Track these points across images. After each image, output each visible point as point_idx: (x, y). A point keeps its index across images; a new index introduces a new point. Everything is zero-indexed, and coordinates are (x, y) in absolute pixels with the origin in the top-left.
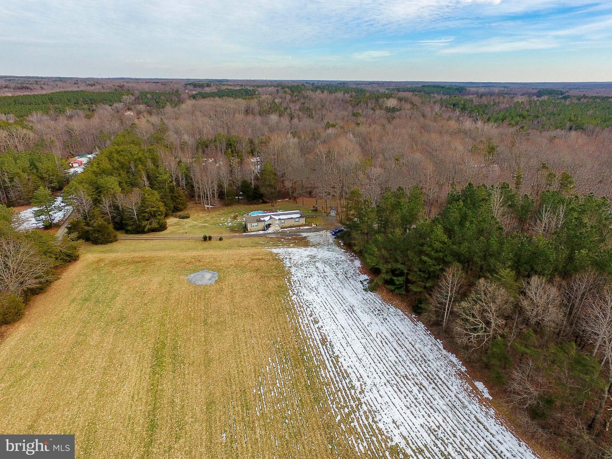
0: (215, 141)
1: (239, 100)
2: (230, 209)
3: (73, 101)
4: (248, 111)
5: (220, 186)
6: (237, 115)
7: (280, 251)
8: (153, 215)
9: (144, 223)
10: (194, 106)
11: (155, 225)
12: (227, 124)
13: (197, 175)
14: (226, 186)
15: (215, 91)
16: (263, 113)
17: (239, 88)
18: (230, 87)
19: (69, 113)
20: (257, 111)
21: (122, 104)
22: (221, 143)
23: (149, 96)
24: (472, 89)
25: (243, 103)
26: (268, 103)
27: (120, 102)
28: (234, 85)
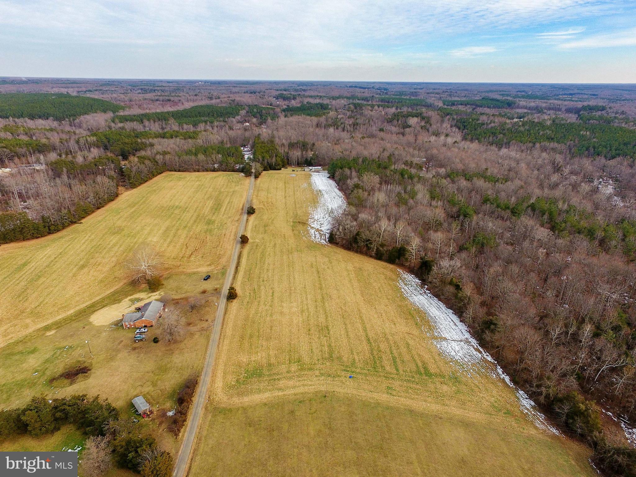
0: (297, 143)
1: (313, 118)
2: (300, 167)
3: (211, 114)
4: (318, 125)
5: (298, 160)
6: (311, 129)
8: (279, 165)
9: (276, 167)
10: (286, 122)
11: (279, 168)
12: (304, 134)
13: (290, 155)
14: (300, 159)
15: (299, 105)
16: (327, 126)
17: (318, 101)
18: (312, 101)
19: (216, 123)
20: (323, 125)
21: (240, 116)
22: (299, 144)
23: (255, 110)
24: (523, 103)
25: (315, 119)
26: (332, 119)
27: (238, 115)
28: (314, 96)
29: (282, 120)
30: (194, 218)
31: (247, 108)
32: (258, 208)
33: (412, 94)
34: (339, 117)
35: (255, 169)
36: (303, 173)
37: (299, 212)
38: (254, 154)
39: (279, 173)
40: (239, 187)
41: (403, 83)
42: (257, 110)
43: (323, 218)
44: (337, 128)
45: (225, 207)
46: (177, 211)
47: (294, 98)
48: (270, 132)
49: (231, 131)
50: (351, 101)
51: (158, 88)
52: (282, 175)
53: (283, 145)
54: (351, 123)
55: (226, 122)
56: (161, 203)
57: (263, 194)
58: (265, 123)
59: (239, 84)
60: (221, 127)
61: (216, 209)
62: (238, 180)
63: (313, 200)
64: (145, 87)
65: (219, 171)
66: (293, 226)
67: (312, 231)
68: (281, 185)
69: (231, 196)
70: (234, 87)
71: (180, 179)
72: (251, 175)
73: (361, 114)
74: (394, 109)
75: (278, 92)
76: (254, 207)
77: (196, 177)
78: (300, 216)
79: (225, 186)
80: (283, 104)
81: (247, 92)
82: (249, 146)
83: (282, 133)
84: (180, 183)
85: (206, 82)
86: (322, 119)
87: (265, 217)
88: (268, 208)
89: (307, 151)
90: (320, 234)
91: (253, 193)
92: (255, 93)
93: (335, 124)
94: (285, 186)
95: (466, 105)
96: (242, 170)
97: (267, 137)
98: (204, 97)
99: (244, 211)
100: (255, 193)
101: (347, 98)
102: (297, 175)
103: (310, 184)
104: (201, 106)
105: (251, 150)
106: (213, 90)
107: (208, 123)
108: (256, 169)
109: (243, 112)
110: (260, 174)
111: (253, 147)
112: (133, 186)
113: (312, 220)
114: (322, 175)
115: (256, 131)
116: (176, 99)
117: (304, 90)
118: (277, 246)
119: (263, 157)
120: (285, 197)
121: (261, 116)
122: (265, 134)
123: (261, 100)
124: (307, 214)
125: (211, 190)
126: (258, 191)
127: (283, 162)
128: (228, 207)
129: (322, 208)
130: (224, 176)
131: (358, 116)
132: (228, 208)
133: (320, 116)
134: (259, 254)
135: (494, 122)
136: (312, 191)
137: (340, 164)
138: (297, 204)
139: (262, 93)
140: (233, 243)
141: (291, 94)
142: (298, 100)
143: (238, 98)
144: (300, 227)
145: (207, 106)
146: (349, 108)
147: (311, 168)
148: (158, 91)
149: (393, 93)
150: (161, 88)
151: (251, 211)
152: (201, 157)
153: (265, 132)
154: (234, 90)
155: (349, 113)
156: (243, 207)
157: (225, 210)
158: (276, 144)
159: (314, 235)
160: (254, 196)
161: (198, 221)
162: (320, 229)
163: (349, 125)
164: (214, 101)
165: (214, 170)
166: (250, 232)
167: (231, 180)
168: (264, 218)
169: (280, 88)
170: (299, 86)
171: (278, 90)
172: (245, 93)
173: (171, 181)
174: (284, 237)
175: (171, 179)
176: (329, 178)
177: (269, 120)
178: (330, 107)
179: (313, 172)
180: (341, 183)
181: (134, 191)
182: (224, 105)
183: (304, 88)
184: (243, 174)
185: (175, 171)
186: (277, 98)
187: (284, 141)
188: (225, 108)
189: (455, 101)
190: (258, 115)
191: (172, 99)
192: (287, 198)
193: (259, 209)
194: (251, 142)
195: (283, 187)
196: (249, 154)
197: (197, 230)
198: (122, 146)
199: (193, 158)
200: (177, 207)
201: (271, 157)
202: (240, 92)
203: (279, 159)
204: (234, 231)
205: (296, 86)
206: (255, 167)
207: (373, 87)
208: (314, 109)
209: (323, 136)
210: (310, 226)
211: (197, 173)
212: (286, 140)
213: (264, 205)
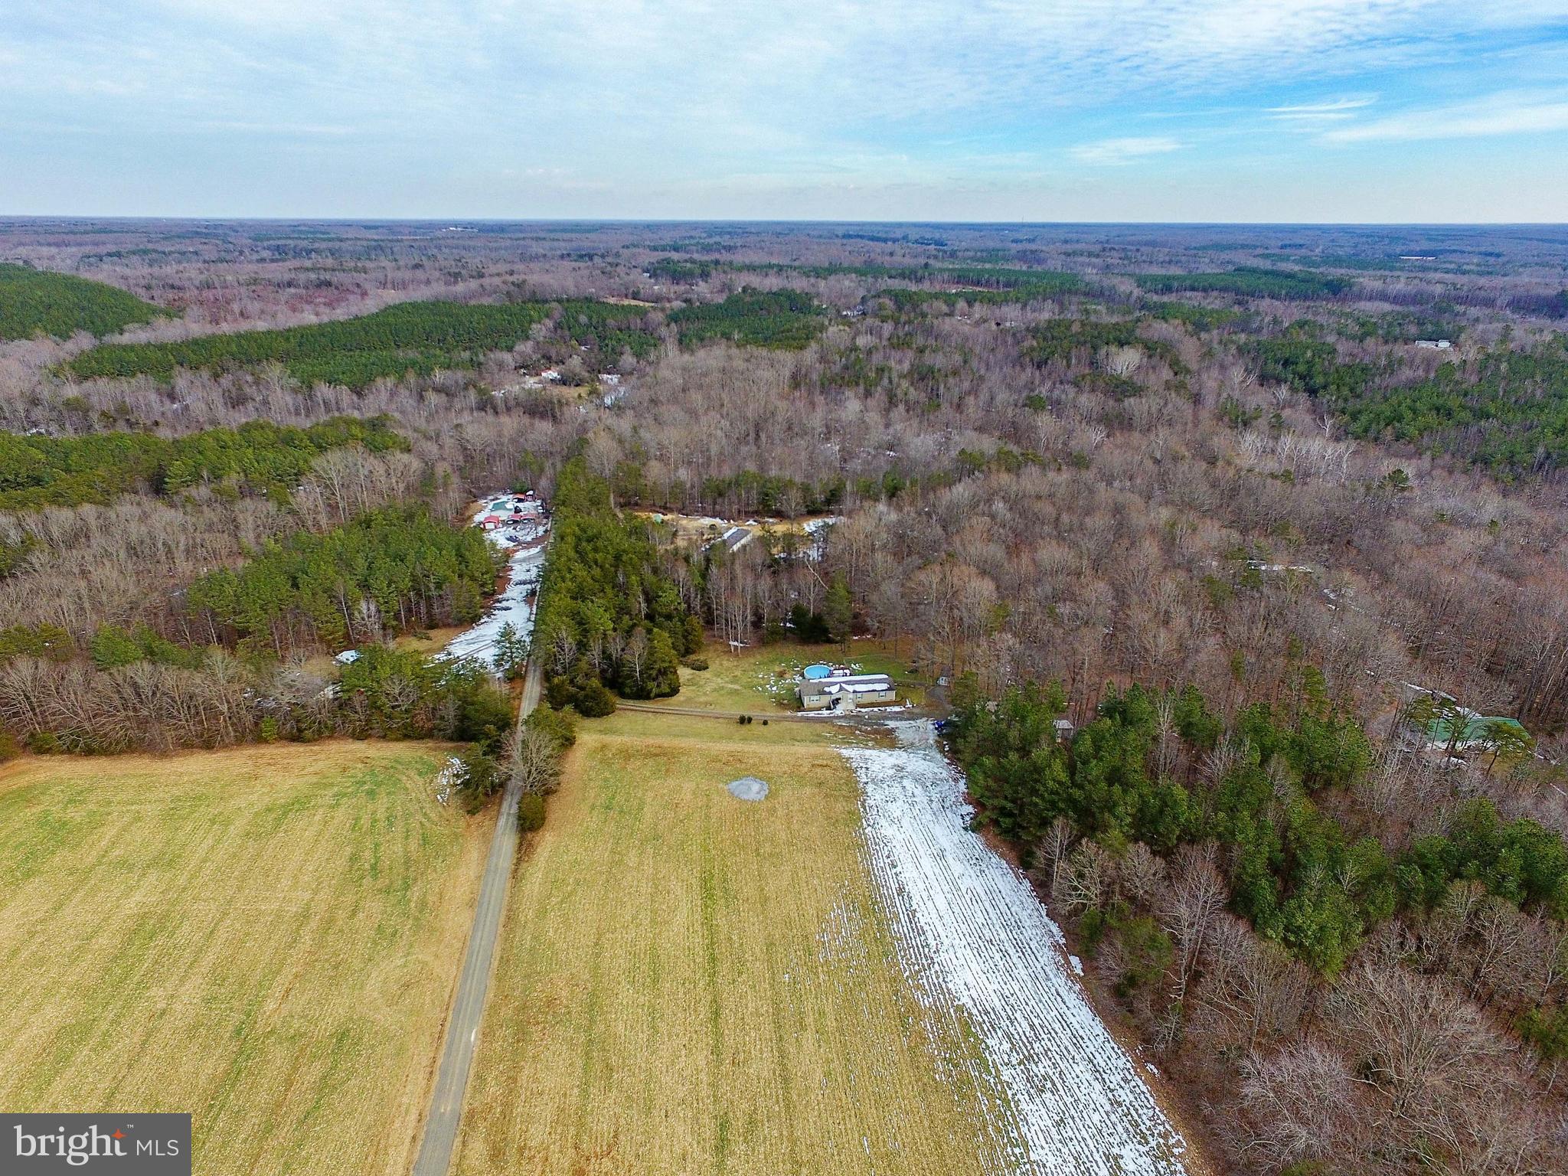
1: (778, 353)
4: (798, 383)
7: (852, 753)
9: (650, 684)
11: (665, 688)
15: (721, 299)
17: (772, 283)
18: (755, 281)
19: (439, 376)
21: (530, 344)
23: (583, 319)
24: (1368, 282)
25: (787, 359)
26: (840, 353)
27: (528, 338)
28: (761, 267)
31: (558, 311)
33: (1022, 256)
34: (860, 343)
39: (669, 759)
41: (972, 225)
42: (590, 318)
47: (705, 275)
50: (874, 282)
51: (323, 245)
54: (906, 367)
55: (480, 364)
58: (614, 364)
59: (555, 231)
64: (293, 242)
68: (683, 915)
70: (538, 239)
73: (929, 331)
74: (1015, 309)
75: (656, 253)
80: (673, 293)
81: (569, 255)
85: (468, 226)
86: (808, 356)
92: (590, 257)
95: (1205, 290)
98: (438, 274)
101: (857, 273)
104: (414, 305)
107: (412, 375)
109: (540, 330)
114: (921, 780)
116: (351, 280)
117: (729, 249)
121: (602, 338)
123: (605, 281)
131: (921, 340)
133: (799, 342)
139: (609, 259)
141: (693, 261)
142: (717, 279)
143: (536, 277)
145: (434, 306)
146: (881, 307)
148: (317, 253)
149: (971, 254)
150: (330, 244)
154: (537, 248)
155: (887, 328)
163: (907, 376)
164: (460, 289)
169: (662, 243)
170: (710, 236)
171: (655, 249)
172: (562, 257)
177: (628, 356)
178: (816, 304)
182: (487, 301)
183: (726, 240)
186: (654, 272)
188: (487, 312)
189: (1174, 278)
190: (592, 336)
191: (339, 278)
202: (549, 254)
205: (704, 235)
207: (905, 238)
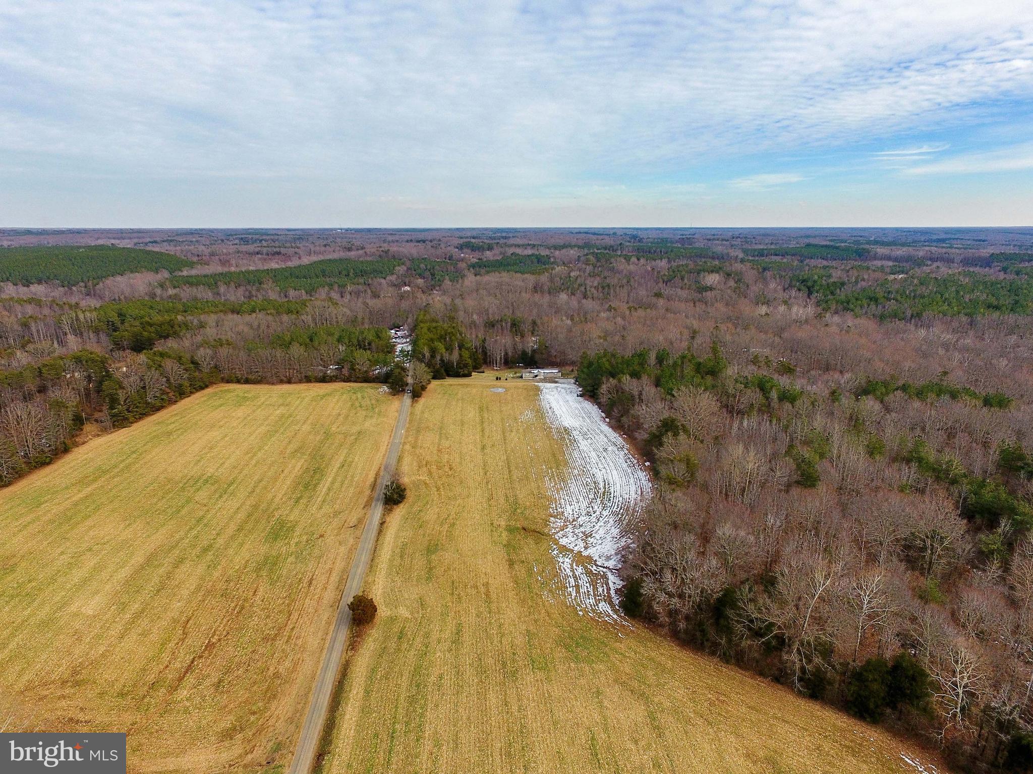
0: (501, 321)
1: (526, 276)
2: (512, 370)
3: (344, 273)
4: (536, 289)
5: (506, 354)
6: (524, 294)
7: (540, 384)
8: (466, 366)
9: (460, 370)
10: (478, 284)
11: (466, 372)
12: (512, 304)
13: (489, 345)
14: (510, 354)
15: (499, 258)
16: (553, 291)
17: (529, 252)
18: (519, 251)
19: (350, 288)
20: (546, 288)
21: (394, 276)
22: (506, 323)
23: (422, 266)
24: (881, 250)
25: (531, 279)
26: (561, 278)
27: (393, 274)
28: (523, 245)
29: (470, 280)
30: (241, 515)
31: (408, 263)
32: (414, 483)
33: (683, 241)
34: (572, 274)
35: (412, 376)
36: (520, 383)
37: (522, 495)
38: (414, 343)
39: (467, 386)
40: (374, 421)
42: (426, 266)
43: (588, 514)
44: (573, 294)
45: (330, 479)
46: (202, 495)
47: (490, 248)
48: (448, 301)
49: (375, 301)
50: (586, 251)
51: (269, 238)
52: (474, 391)
53: (473, 324)
54: (596, 284)
55: (369, 284)
56: (170, 469)
57: (428, 440)
58: (440, 286)
60: (358, 294)
61: (306, 486)
62: (373, 402)
63: (554, 455)
64: (248, 236)
65: (335, 381)
66: (507, 546)
67: (566, 563)
68: (472, 414)
69: (352, 445)
71: (241, 401)
72: (403, 391)
73: (612, 269)
74: (665, 261)
75: (462, 240)
76: (406, 480)
77: (282, 396)
78: (525, 509)
79: (341, 418)
80: (473, 258)
81: (411, 241)
82: (406, 327)
83: (470, 303)
84: (240, 413)
86: (544, 278)
87: (431, 515)
88: (439, 483)
89: (522, 336)
90: (589, 573)
91: (406, 437)
92: (424, 241)
93: (568, 286)
94: (482, 418)
95: (783, 255)
96: (384, 379)
97: (442, 310)
98: (338, 248)
99: (376, 495)
100: (410, 439)
101: (579, 247)
102: (507, 389)
103: (540, 413)
104: (330, 260)
105: (411, 335)
106: (355, 238)
107: (336, 287)
108: (415, 377)
109: (401, 270)
110: (424, 388)
111: (413, 330)
112: (120, 421)
113: (560, 523)
114: (565, 389)
115: (422, 299)
116: (291, 251)
117: (505, 238)
118: (467, 637)
119: (433, 352)
120: (483, 448)
121: (433, 275)
122: (438, 306)
123: (433, 251)
124: (543, 500)
125: (306, 428)
126: (418, 431)
127: (475, 360)
128: (339, 479)
129: (580, 483)
130: (342, 394)
131: (606, 274)
132: (337, 485)
133: (539, 274)
134: (404, 681)
135: (863, 280)
136: (547, 430)
137: (607, 365)
138: (513, 468)
139: (435, 242)
140: (329, 623)
141: (483, 243)
142: (497, 251)
143: (394, 249)
144: (529, 549)
145: (341, 260)
146: (588, 260)
147: (536, 371)
148: (266, 241)
149: (651, 240)
150: (272, 237)
151: (395, 496)
152: (296, 350)
153: (438, 300)
154: (390, 238)
155: (589, 269)
156: (375, 481)
157: (329, 489)
158: (460, 324)
159: (573, 582)
160: (407, 447)
161: (249, 526)
162: (585, 553)
163: (595, 287)
164: (353, 254)
165: (324, 379)
166: (383, 572)
167: (357, 404)
168: (427, 518)
169: (466, 236)
170: (495, 233)
171: (461, 238)
172: (407, 241)
173: (221, 405)
174: (487, 594)
175: (221, 401)
176: (581, 396)
177: (447, 282)
178: (552, 260)
179: (542, 381)
180: (616, 412)
181: (121, 436)
182: (369, 259)
184: (385, 388)
185: (238, 381)
186: (461, 249)
187: (475, 317)
188: (370, 263)
189: (766, 249)
190: (427, 273)
191: (283, 250)
192: (488, 450)
193: (417, 485)
194: (409, 320)
195: (477, 419)
196: (406, 342)
197: (237, 559)
198: (138, 329)
199: (279, 353)
200: (207, 481)
201: (449, 349)
202: (400, 240)
203: (466, 354)
204: (340, 565)
206: (414, 371)
208: (525, 265)
209: (550, 306)
210: (556, 542)
211: (286, 387)
212: (479, 314)
213: (430, 473)
